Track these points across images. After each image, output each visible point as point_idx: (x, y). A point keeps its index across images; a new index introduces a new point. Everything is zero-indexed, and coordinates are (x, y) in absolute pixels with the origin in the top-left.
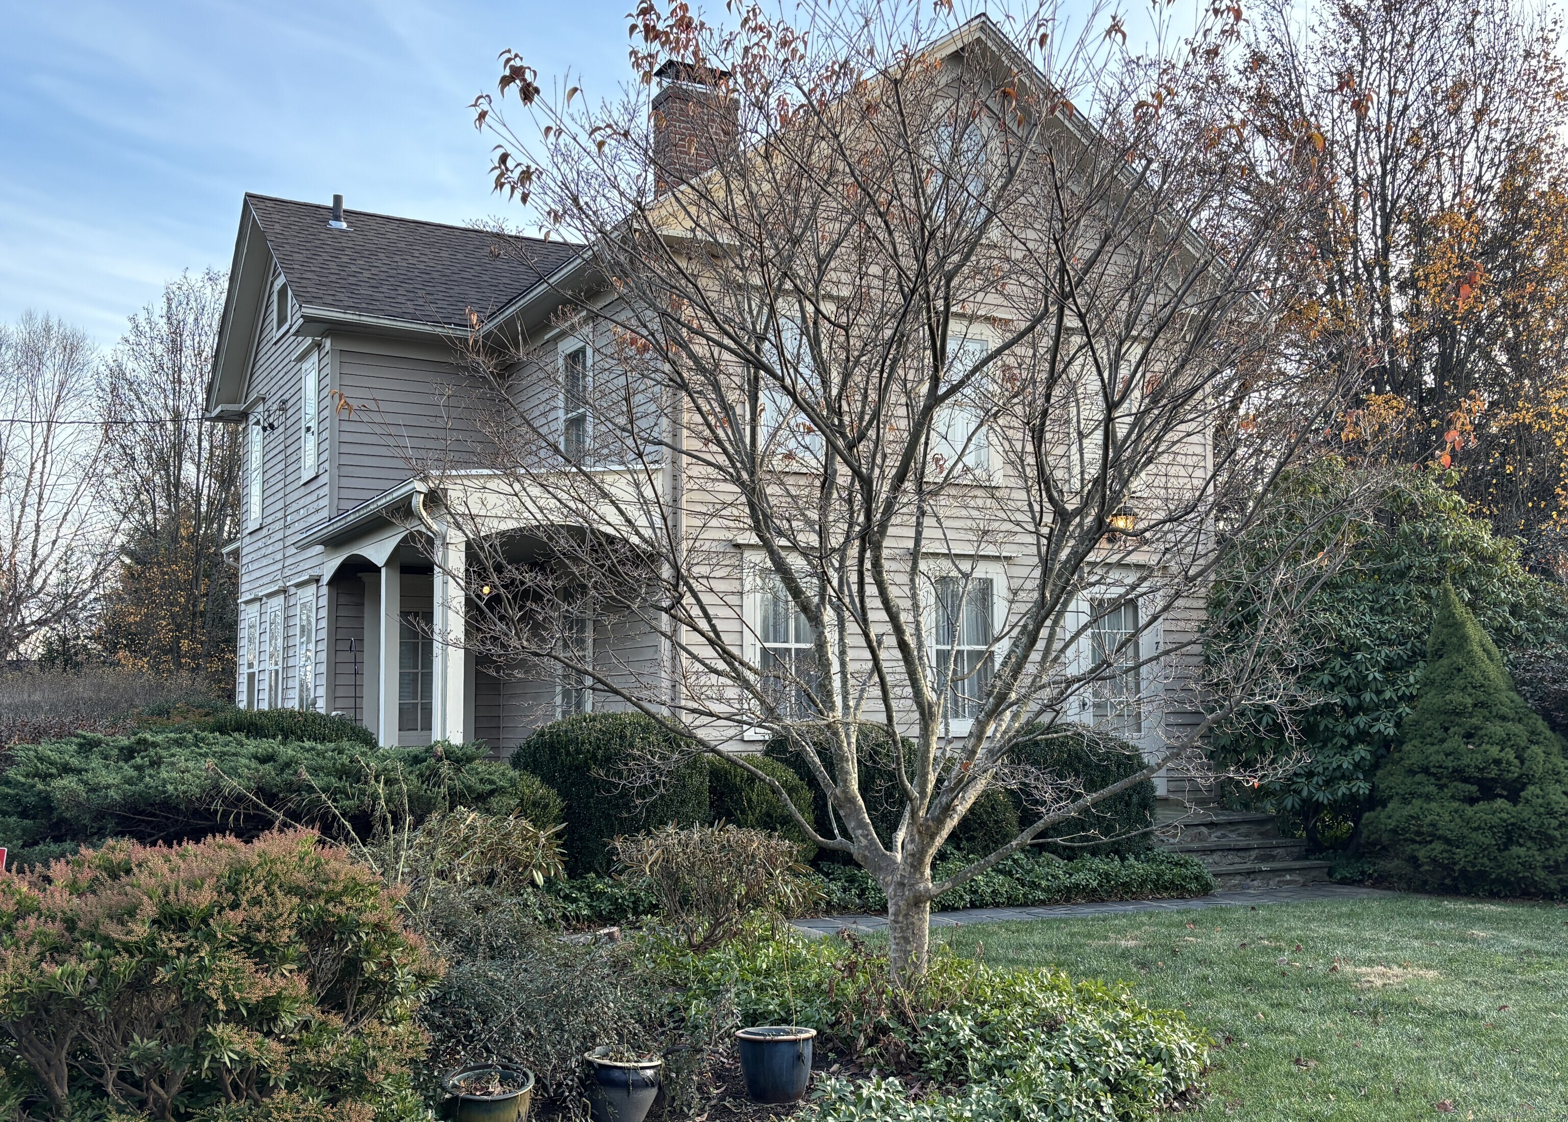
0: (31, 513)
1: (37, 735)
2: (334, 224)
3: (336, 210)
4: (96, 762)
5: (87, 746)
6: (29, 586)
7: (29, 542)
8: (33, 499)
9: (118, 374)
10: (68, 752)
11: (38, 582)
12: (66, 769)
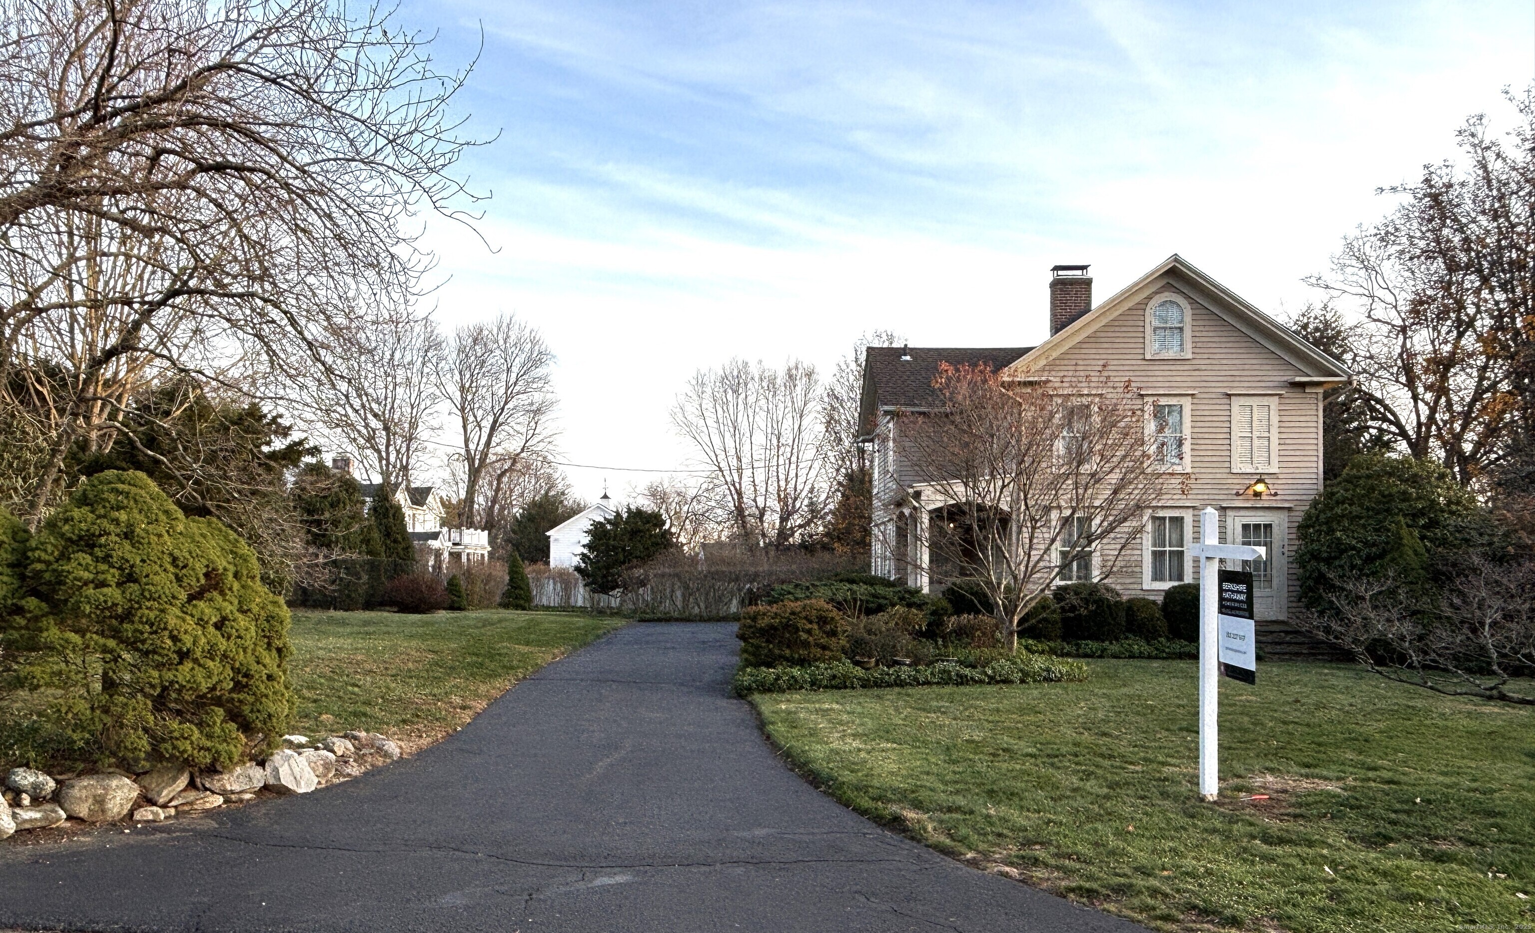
0: (793, 466)
1: (783, 582)
2: (904, 358)
3: (905, 350)
4: (798, 591)
5: (797, 586)
6: (794, 506)
7: (793, 482)
8: (794, 459)
9: (833, 395)
10: (790, 587)
11: (798, 505)
12: (789, 593)
